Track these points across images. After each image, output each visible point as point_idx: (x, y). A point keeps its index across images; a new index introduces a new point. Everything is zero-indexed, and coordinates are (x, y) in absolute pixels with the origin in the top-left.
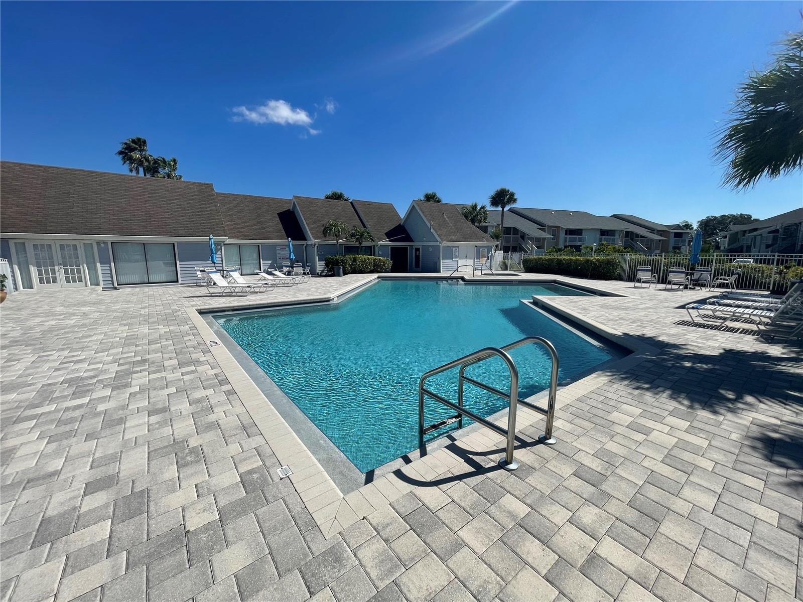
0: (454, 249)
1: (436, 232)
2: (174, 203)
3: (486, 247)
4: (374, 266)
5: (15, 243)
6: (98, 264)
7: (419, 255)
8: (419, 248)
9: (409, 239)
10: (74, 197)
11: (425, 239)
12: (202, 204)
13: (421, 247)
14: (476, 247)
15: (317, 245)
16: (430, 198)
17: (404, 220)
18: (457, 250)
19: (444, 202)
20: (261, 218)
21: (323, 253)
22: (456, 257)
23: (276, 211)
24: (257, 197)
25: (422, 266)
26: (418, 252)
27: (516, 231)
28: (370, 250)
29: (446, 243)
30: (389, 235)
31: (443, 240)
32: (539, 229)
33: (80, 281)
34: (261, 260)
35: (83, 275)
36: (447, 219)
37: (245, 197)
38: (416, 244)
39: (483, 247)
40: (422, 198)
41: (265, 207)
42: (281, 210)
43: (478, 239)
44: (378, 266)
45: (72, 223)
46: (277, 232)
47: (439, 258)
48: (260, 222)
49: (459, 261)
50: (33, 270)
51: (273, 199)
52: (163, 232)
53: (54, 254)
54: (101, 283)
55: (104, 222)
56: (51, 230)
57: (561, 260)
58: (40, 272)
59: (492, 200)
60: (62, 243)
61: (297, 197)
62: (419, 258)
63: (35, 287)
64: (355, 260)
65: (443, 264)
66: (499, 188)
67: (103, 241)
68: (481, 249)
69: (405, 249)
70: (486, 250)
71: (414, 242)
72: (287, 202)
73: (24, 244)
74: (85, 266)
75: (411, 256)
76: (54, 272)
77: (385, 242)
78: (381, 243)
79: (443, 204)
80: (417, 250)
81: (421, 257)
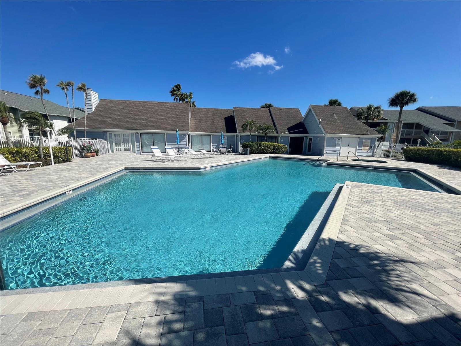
0: (337, 139)
1: (323, 127)
2: (169, 114)
3: (369, 139)
4: (273, 150)
5: (109, 133)
6: (135, 143)
7: (311, 143)
8: (311, 138)
9: (306, 132)
10: (132, 113)
11: (315, 132)
12: (182, 114)
13: (312, 138)
14: (359, 138)
15: (240, 135)
16: (333, 103)
17: (304, 118)
18: (340, 140)
19: (343, 105)
20: (215, 121)
21: (243, 140)
22: (339, 145)
23: (224, 116)
24: (216, 109)
25: (312, 151)
26: (310, 141)
27: (419, 126)
28: (274, 139)
29: (328, 135)
30: (291, 129)
31: (326, 132)
32: (445, 124)
33: (129, 150)
34: (211, 144)
35: (130, 148)
36: (336, 117)
37: (210, 109)
38: (310, 136)
39: (367, 139)
40: (327, 103)
41: (219, 114)
42: (227, 116)
43: (362, 132)
44: (277, 149)
45: (128, 125)
46: (221, 128)
47: (323, 146)
48: (214, 123)
49: (342, 148)
50: (114, 144)
51: (224, 110)
52: (161, 128)
53: (121, 138)
54: (136, 151)
55: (139, 124)
56: (120, 128)
57: (442, 152)
58: (116, 145)
59: (391, 102)
60: (124, 133)
61: (236, 107)
62: (311, 145)
63: (114, 152)
64: (260, 145)
65: (326, 149)
66: (399, 91)
67: (137, 132)
68: (364, 140)
69: (302, 139)
70: (369, 141)
71: (308, 134)
72: (231, 111)
73: (112, 133)
74: (131, 143)
75: (305, 143)
76: (120, 145)
77: (287, 134)
78: (283, 134)
79: (342, 107)
80: (310, 139)
81: (312, 144)
